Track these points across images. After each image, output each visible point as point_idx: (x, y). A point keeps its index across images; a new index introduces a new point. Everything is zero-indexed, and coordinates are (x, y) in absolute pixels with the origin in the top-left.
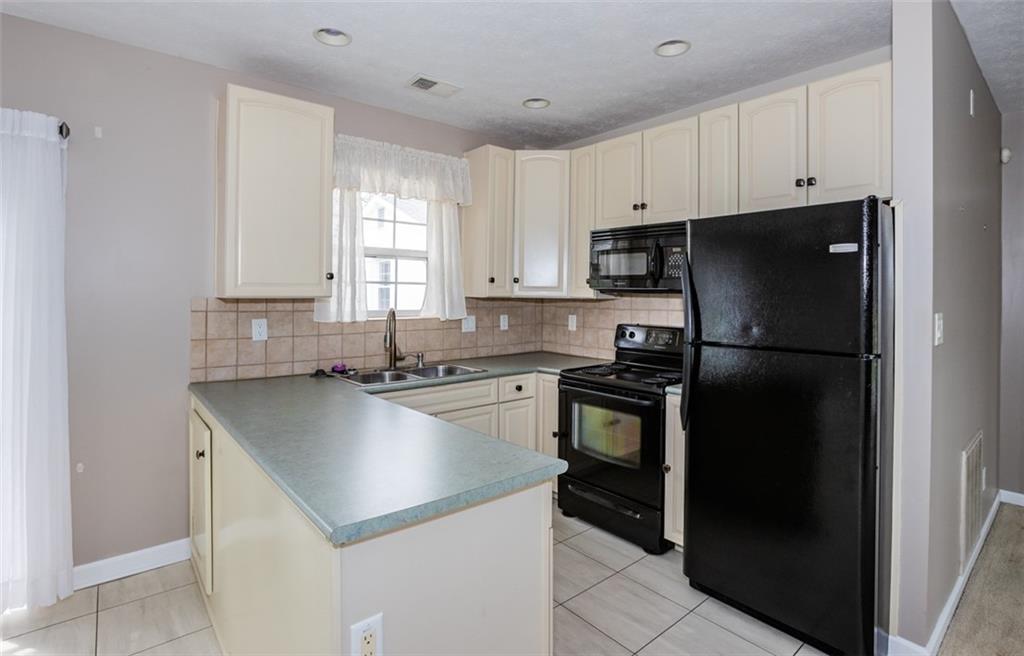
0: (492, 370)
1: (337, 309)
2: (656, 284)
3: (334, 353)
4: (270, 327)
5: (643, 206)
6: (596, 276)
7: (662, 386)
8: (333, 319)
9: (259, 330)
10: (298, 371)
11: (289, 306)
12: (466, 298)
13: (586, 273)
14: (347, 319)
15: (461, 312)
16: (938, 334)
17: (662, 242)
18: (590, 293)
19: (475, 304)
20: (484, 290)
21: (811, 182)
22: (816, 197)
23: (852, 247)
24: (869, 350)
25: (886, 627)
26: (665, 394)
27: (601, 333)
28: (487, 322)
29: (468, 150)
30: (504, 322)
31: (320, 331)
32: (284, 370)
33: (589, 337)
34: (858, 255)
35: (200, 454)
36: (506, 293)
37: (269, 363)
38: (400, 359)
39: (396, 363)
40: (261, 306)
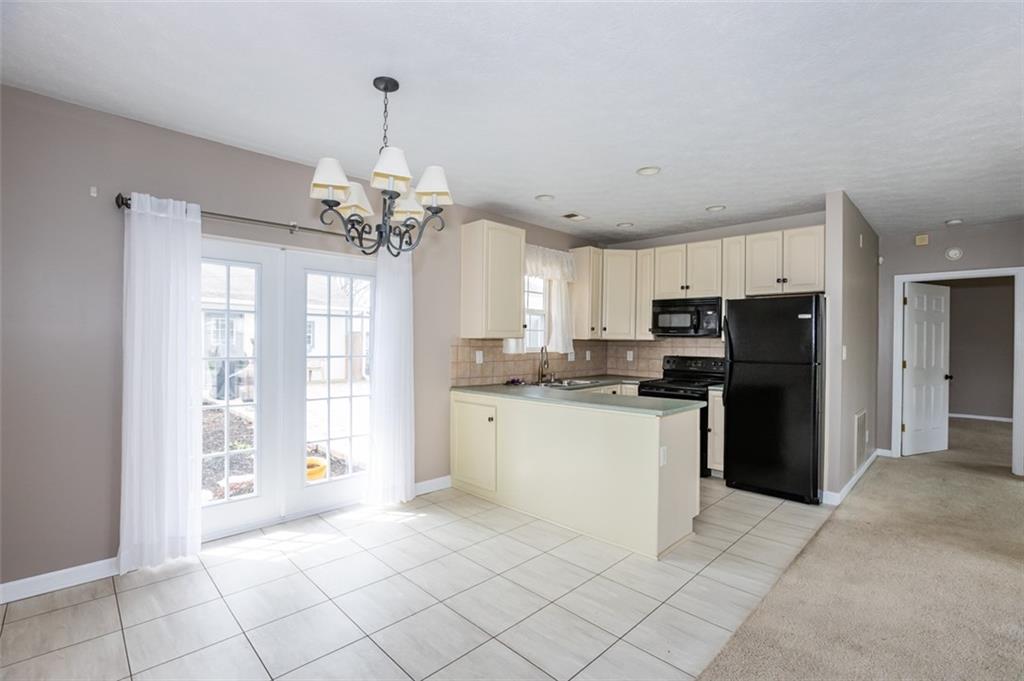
0: (601, 382)
1: (512, 347)
2: (696, 332)
3: (513, 372)
4: (484, 356)
5: (687, 287)
6: (656, 328)
7: (707, 386)
8: (512, 351)
9: (479, 357)
10: (495, 382)
11: (490, 344)
12: (574, 341)
13: (650, 325)
15: (571, 350)
16: (844, 356)
17: (700, 309)
18: (651, 337)
20: (587, 335)
21: (784, 281)
22: (787, 289)
23: (809, 316)
24: (816, 361)
25: (822, 489)
26: (707, 391)
27: (651, 362)
28: (580, 355)
29: (573, 247)
30: (588, 356)
31: (505, 359)
32: (489, 382)
33: (642, 365)
34: (810, 320)
35: (491, 419)
36: (598, 337)
37: (483, 377)
38: (544, 376)
39: (542, 378)
40: (480, 343)
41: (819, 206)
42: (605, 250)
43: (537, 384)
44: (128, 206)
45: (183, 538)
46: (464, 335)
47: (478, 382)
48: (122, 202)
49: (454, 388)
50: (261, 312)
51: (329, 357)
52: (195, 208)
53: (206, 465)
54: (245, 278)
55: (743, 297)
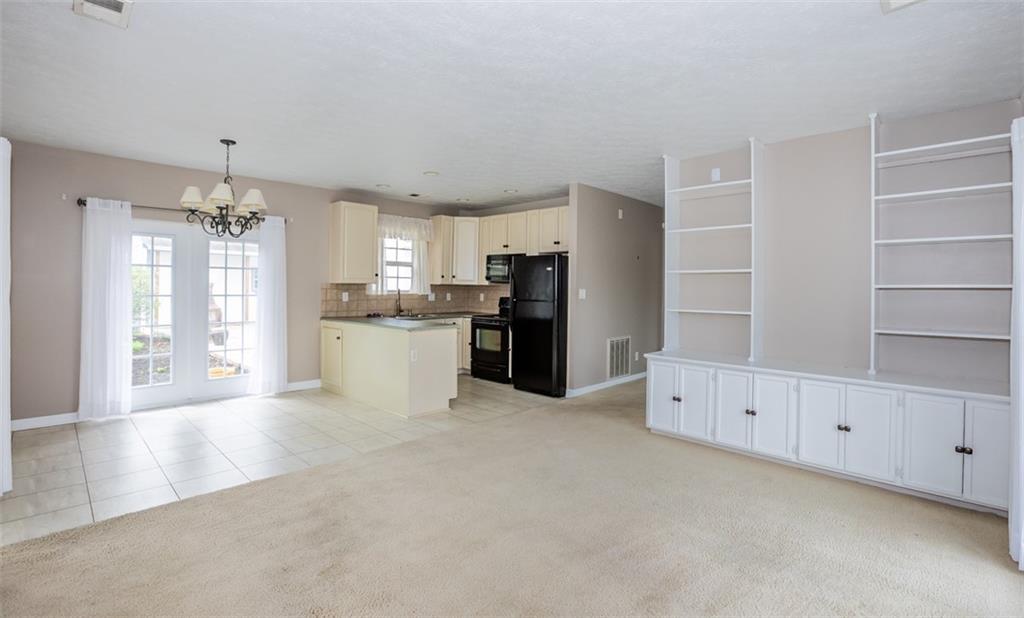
1: (373, 290)
3: (374, 308)
4: (349, 296)
5: (507, 246)
6: (489, 276)
8: (374, 293)
9: (345, 297)
10: (360, 314)
11: (356, 287)
12: (432, 285)
13: (485, 274)
14: (379, 293)
15: (428, 292)
16: (581, 296)
18: (487, 283)
19: (434, 288)
20: (439, 281)
21: (558, 243)
22: (560, 249)
23: (551, 269)
27: (493, 302)
28: (440, 296)
29: (433, 215)
30: (449, 297)
31: (368, 298)
32: (354, 314)
33: (489, 304)
34: (552, 271)
35: (338, 338)
36: (449, 283)
37: (347, 311)
38: (401, 311)
39: (399, 312)
40: (346, 287)
41: (565, 193)
42: (456, 218)
43: (394, 316)
44: (85, 205)
45: (119, 403)
46: (331, 282)
47: (344, 315)
48: (81, 203)
49: (323, 318)
50: (175, 266)
51: (226, 296)
52: (127, 205)
53: (135, 363)
54: (165, 245)
55: (537, 254)
